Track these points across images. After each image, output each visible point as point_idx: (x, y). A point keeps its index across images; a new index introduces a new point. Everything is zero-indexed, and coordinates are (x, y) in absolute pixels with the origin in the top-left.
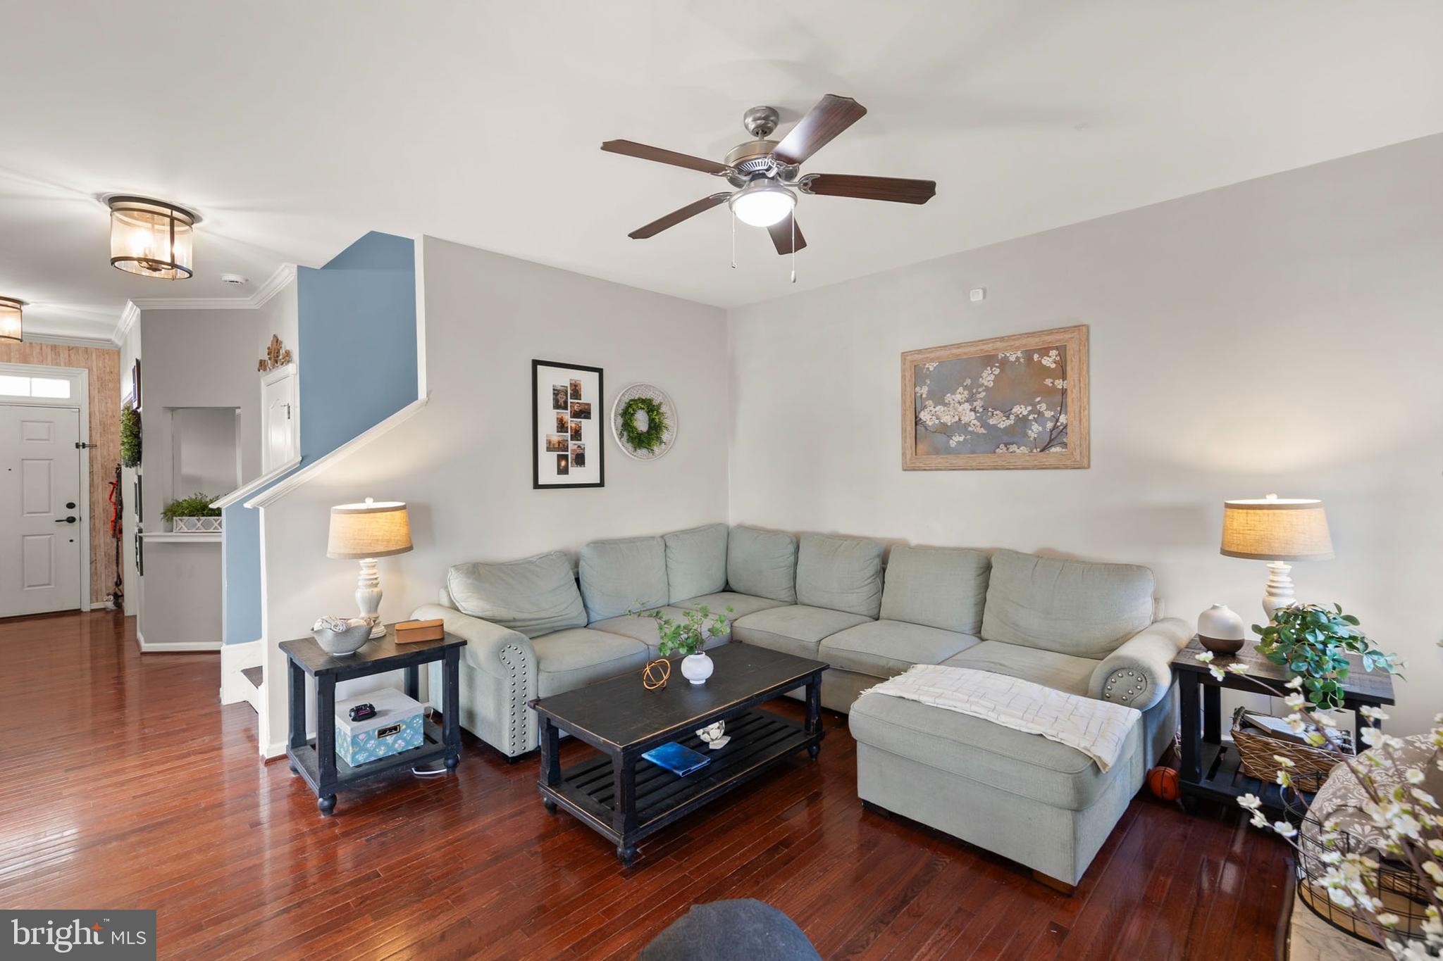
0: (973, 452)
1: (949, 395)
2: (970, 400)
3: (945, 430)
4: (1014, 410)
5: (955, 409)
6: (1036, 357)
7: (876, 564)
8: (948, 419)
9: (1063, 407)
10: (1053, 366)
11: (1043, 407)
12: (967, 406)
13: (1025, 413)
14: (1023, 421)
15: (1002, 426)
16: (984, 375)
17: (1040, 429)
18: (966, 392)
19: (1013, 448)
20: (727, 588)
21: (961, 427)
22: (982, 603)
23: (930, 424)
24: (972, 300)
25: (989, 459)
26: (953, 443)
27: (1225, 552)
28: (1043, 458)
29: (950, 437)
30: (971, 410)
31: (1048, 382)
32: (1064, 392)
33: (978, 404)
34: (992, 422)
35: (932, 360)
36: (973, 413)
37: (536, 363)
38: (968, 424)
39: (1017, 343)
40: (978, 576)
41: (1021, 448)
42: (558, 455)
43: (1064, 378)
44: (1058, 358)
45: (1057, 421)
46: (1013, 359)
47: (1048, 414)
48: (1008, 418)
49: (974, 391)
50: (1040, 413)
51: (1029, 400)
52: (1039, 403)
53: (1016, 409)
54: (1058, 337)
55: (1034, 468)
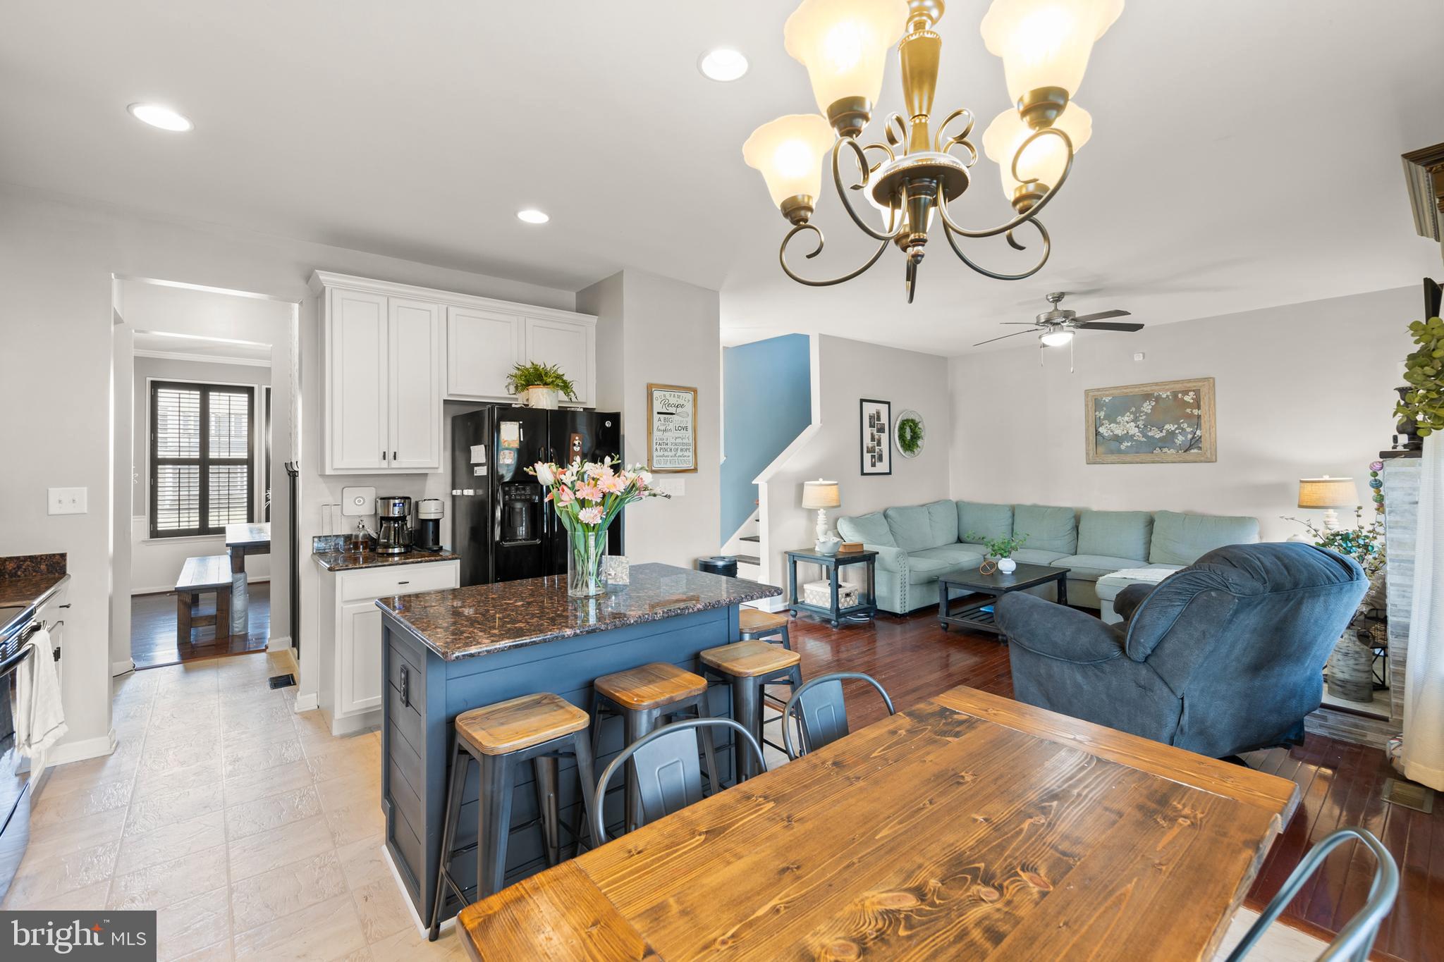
0: (1137, 453)
1: (1120, 417)
2: (1135, 420)
3: (1118, 439)
4: (1165, 427)
5: (1125, 426)
6: (1180, 395)
7: (1071, 524)
8: (1119, 432)
9: (1198, 426)
10: (1192, 401)
11: (1185, 425)
12: (1133, 424)
13: (1173, 429)
14: (1172, 434)
15: (1157, 436)
16: (1145, 405)
17: (1184, 438)
18: (1132, 416)
19: (1165, 450)
20: (960, 540)
21: (1128, 437)
22: (1149, 543)
23: (1107, 435)
24: (1135, 359)
25: (1149, 457)
26: (1123, 447)
27: (1300, 506)
28: (1187, 456)
29: (1121, 443)
30: (1135, 427)
31: (1188, 411)
32: (1199, 417)
33: (1141, 423)
34: (1150, 434)
35: (1107, 396)
36: (1137, 429)
37: (862, 401)
38: (1134, 435)
40: (1147, 526)
41: (1172, 450)
42: (872, 455)
43: (1199, 408)
44: (1195, 397)
45: (1195, 434)
46: (1164, 396)
47: (1189, 430)
48: (1161, 432)
49: (1138, 415)
50: (1183, 429)
51: (1176, 421)
52: (1182, 423)
53: (1167, 427)
54: (1194, 384)
55: (1180, 462)
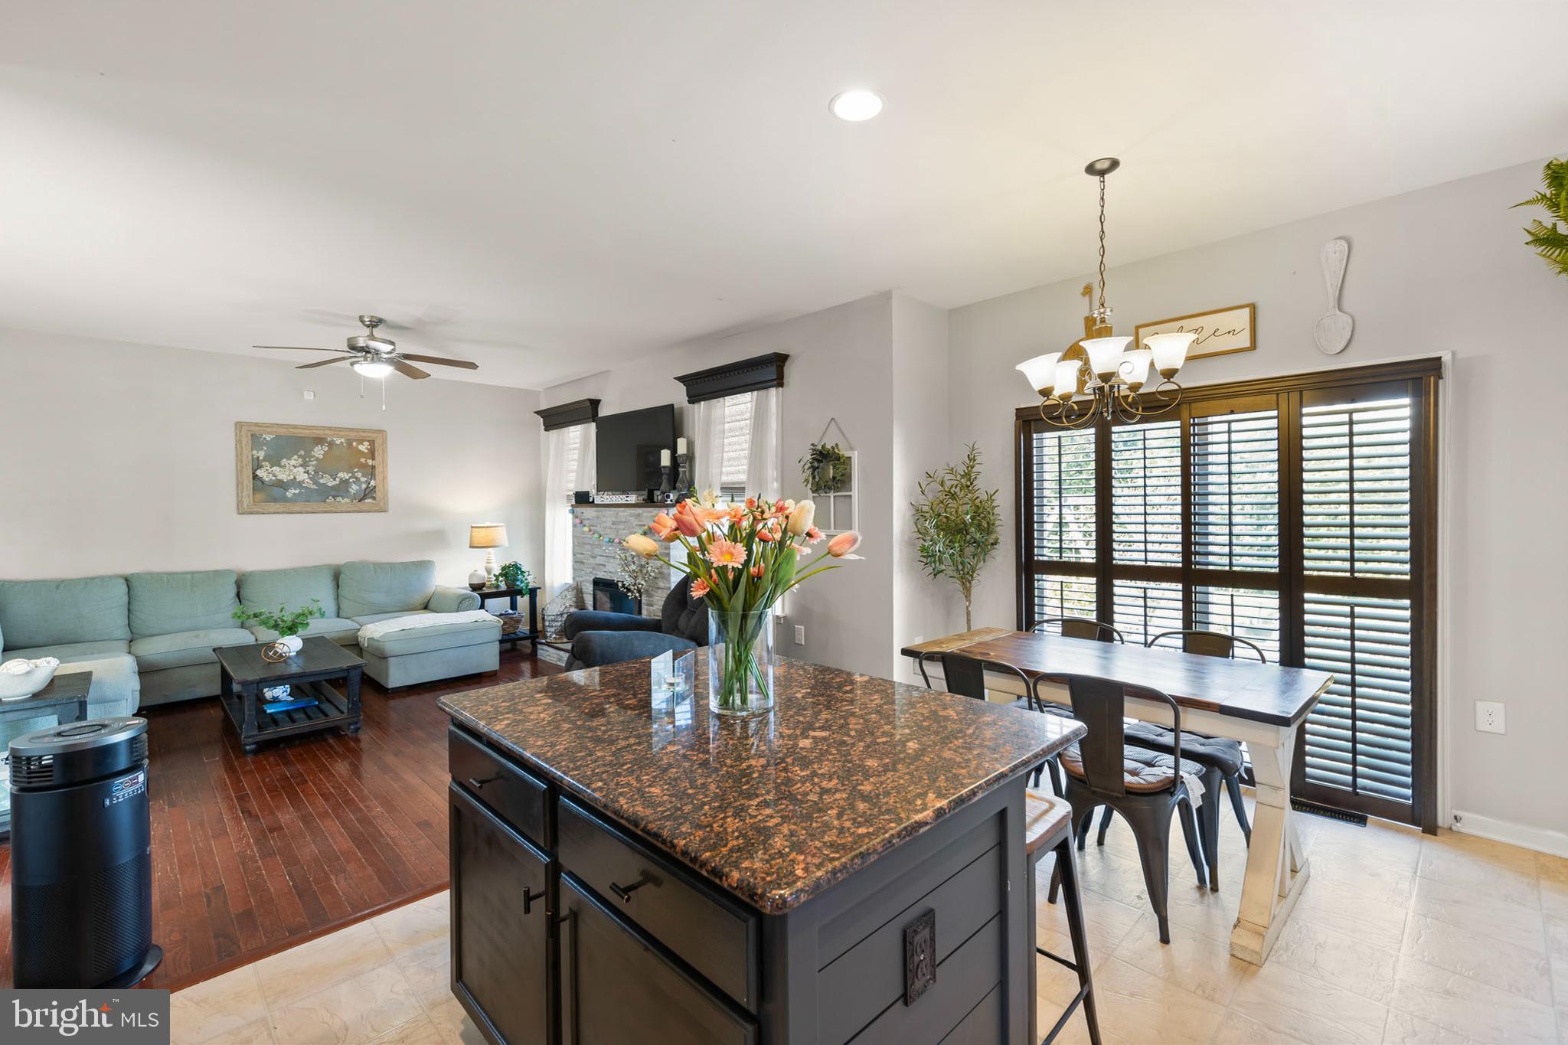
0: (309, 501)
1: (285, 460)
2: (304, 465)
3: (281, 485)
4: (339, 475)
5: (291, 471)
6: (354, 444)
8: (283, 476)
9: (373, 476)
10: (366, 451)
11: (359, 475)
12: (301, 469)
13: (347, 478)
14: (345, 483)
15: (330, 484)
16: (316, 449)
17: (358, 488)
18: (300, 460)
19: (339, 499)
21: (294, 483)
23: (267, 479)
24: (306, 397)
25: (321, 506)
26: (289, 494)
27: (473, 547)
28: (360, 506)
29: (287, 490)
30: (304, 472)
31: (363, 460)
32: (373, 467)
33: (311, 469)
34: (321, 481)
35: (269, 433)
36: (306, 475)
38: (303, 482)
39: (342, 433)
40: (333, 580)
41: (345, 499)
44: (369, 447)
45: (369, 484)
46: (338, 442)
47: (363, 479)
48: (334, 479)
49: (307, 459)
50: (357, 478)
51: (350, 470)
52: (357, 472)
53: (341, 475)
54: (370, 435)
55: (354, 512)
